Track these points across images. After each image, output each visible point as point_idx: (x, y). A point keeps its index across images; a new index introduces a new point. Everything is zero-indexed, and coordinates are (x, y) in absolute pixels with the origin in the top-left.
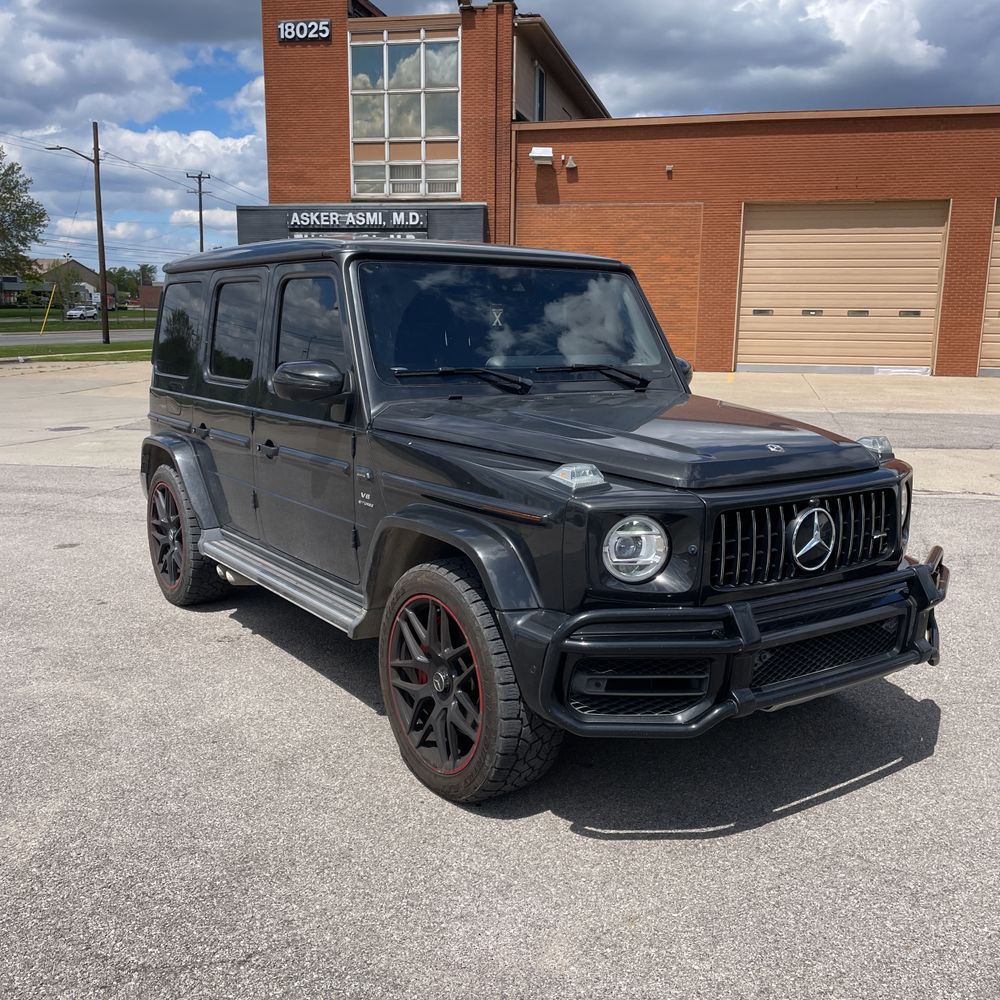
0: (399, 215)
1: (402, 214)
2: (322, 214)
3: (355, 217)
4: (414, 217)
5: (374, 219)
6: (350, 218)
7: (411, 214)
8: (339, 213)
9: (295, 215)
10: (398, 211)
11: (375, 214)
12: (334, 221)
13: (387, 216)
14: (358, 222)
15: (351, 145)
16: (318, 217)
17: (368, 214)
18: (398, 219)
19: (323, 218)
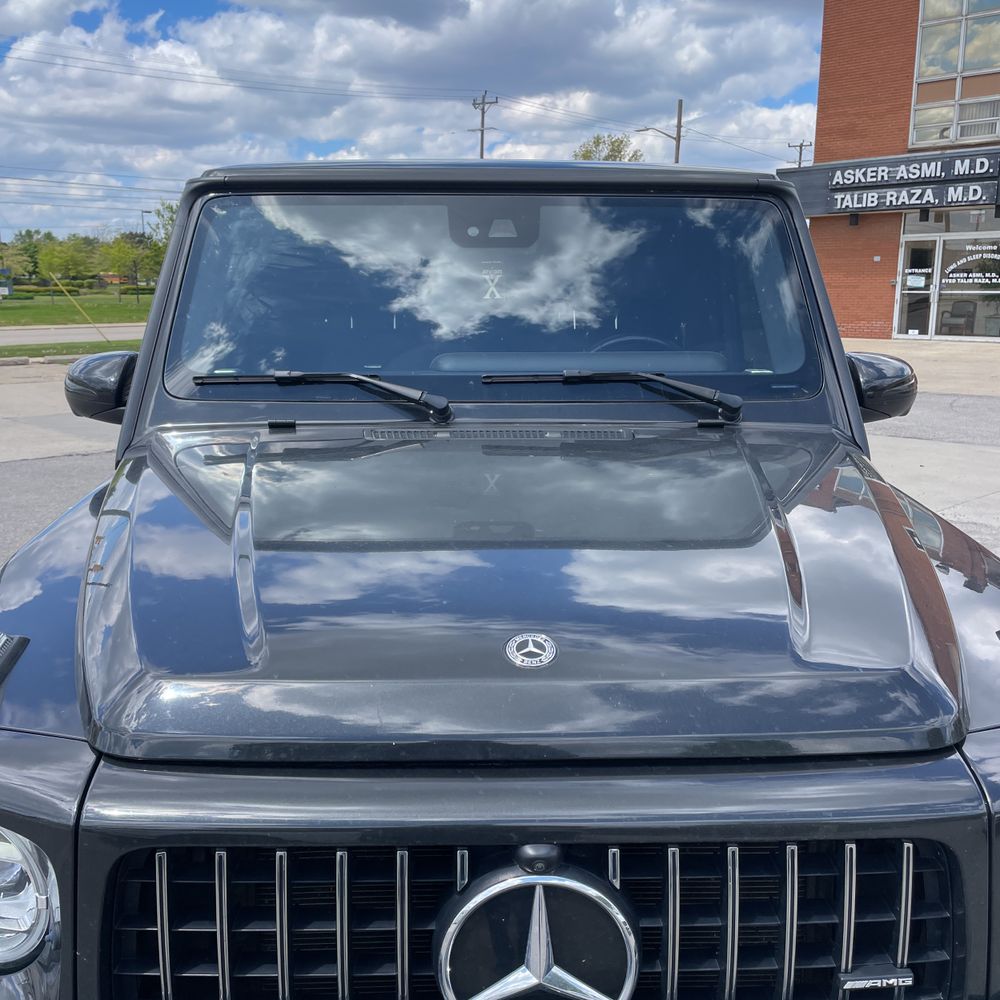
0: (962, 162)
1: (967, 162)
2: (869, 170)
3: (908, 171)
4: (982, 163)
5: (931, 170)
6: (902, 172)
7: (978, 161)
8: (888, 167)
9: (839, 173)
10: (962, 158)
11: (933, 164)
12: (883, 177)
13: (948, 166)
14: (911, 176)
15: (915, 86)
16: (865, 174)
17: (925, 165)
18: (961, 167)
19: (869, 174)
